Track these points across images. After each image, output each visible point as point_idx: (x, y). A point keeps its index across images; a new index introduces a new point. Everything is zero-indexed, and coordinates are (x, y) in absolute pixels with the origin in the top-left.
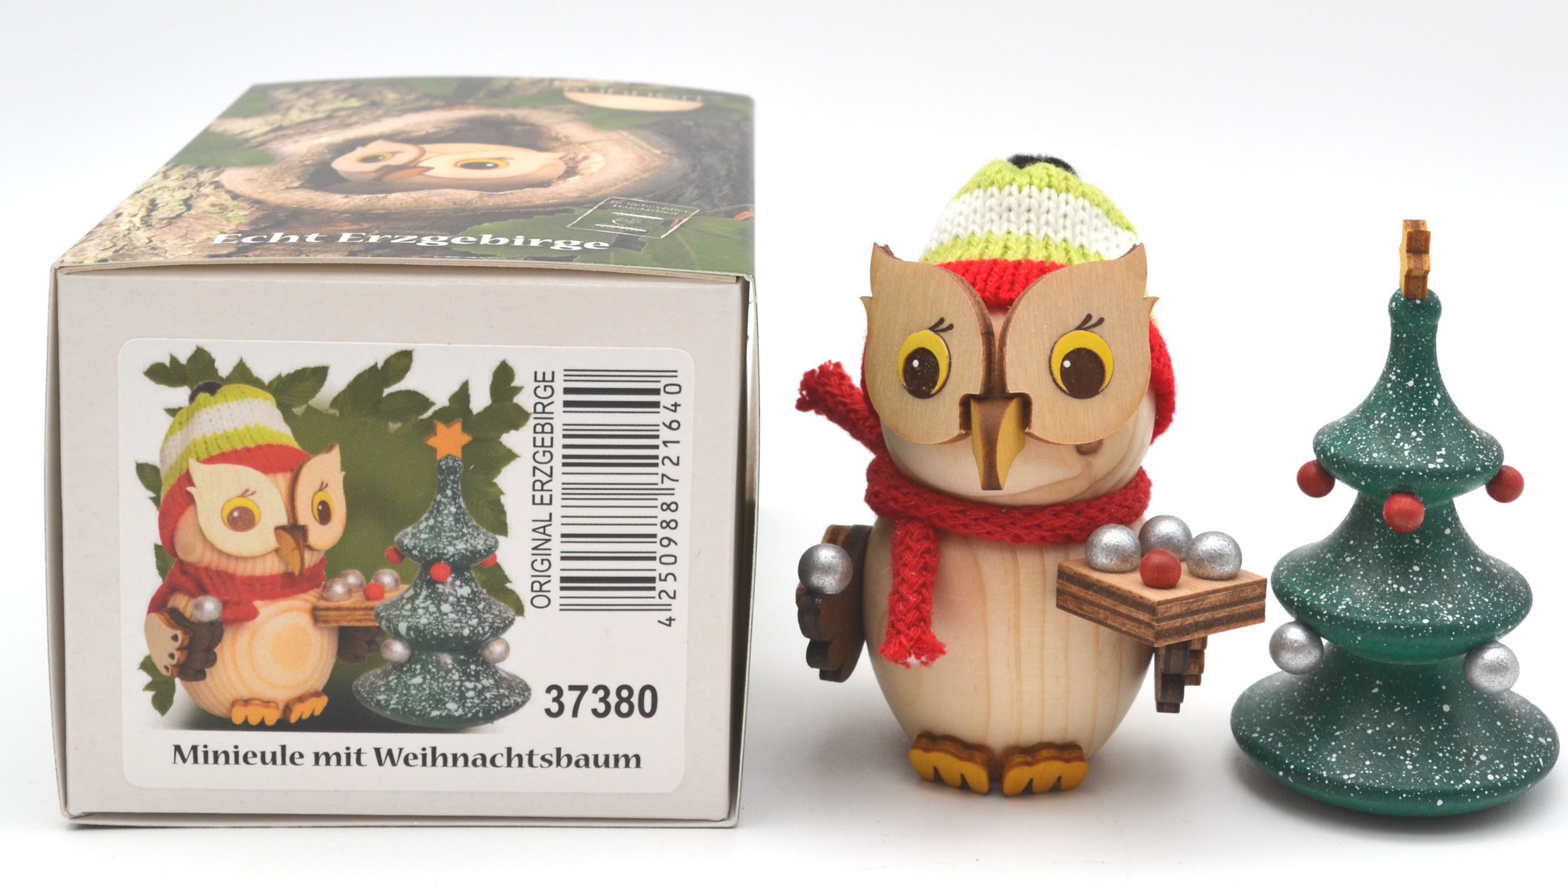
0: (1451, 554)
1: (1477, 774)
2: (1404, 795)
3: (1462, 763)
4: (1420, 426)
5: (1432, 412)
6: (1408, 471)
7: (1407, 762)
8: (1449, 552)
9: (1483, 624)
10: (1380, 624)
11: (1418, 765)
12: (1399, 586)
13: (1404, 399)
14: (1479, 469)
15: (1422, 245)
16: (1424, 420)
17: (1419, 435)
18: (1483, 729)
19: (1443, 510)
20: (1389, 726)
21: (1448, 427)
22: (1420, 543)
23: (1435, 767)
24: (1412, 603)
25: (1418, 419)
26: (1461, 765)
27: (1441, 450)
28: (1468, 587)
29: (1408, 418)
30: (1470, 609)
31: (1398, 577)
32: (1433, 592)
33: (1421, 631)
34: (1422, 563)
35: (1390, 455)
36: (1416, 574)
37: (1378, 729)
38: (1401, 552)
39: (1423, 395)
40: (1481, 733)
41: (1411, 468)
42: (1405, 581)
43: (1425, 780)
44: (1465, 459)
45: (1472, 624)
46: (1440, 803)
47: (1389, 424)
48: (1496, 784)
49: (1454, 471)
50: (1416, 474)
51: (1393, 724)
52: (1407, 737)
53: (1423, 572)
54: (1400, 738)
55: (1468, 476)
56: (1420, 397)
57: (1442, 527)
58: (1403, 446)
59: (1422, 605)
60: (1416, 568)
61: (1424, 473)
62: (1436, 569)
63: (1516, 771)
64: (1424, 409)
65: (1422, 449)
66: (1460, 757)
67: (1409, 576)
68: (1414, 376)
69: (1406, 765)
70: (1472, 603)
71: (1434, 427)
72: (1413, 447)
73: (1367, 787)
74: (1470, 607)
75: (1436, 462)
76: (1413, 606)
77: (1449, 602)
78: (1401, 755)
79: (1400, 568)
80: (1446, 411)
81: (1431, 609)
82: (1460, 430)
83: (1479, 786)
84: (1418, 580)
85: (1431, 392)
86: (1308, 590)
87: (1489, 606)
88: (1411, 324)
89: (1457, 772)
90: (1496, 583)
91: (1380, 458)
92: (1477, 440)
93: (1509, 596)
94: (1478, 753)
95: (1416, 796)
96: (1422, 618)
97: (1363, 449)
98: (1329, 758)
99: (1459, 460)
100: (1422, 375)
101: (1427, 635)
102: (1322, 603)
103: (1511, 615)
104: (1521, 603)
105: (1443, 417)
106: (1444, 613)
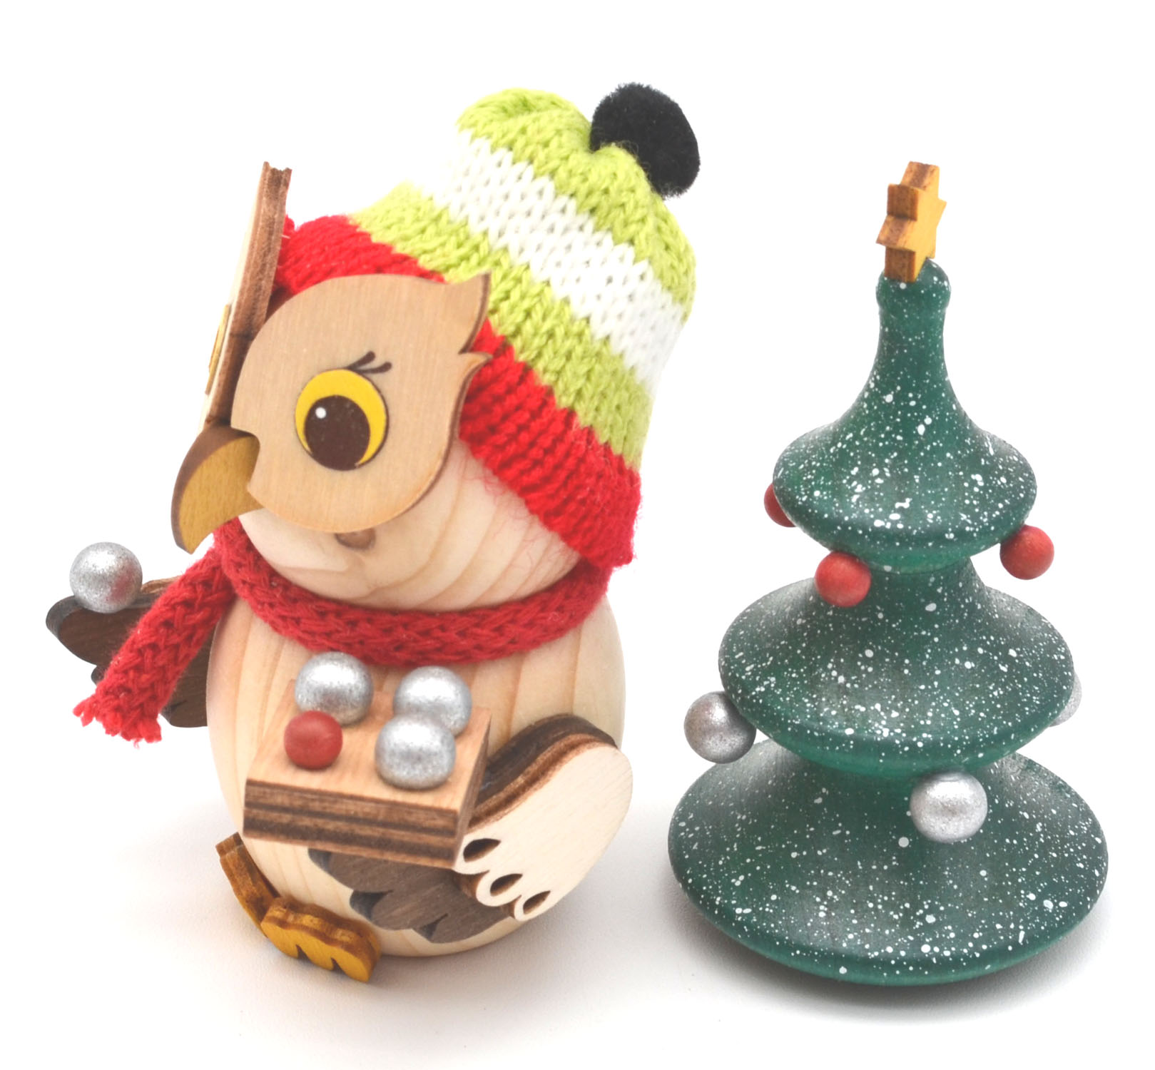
0: (927, 640)
1: (909, 941)
2: (798, 952)
3: (896, 922)
4: (887, 461)
5: (911, 443)
6: (845, 526)
7: (822, 907)
8: (926, 635)
9: (931, 747)
10: (792, 724)
11: (833, 914)
12: (839, 674)
13: (877, 418)
14: (952, 536)
15: (907, 208)
16: (895, 454)
17: (882, 475)
18: (951, 877)
19: (930, 577)
20: (819, 853)
21: (931, 469)
22: (884, 619)
23: (855, 922)
24: (845, 702)
25: (886, 451)
26: (892, 923)
27: (904, 501)
28: (936, 690)
29: (875, 448)
30: (922, 722)
31: (842, 660)
32: (881, 691)
33: (839, 744)
34: (880, 648)
35: (833, 497)
36: (866, 661)
37: (805, 853)
38: (856, 627)
39: (903, 417)
40: (945, 884)
41: (850, 523)
42: (850, 669)
43: (832, 937)
44: (934, 519)
45: (913, 746)
46: (843, 970)
47: (851, 451)
48: (929, 960)
49: (909, 534)
50: (854, 532)
51: (825, 851)
52: (836, 874)
53: (879, 656)
54: (826, 872)
55: (930, 544)
56: (898, 420)
57: (923, 600)
58: (855, 487)
59: (857, 707)
60: (869, 653)
61: (865, 532)
62: (897, 659)
63: (971, 945)
64: (899, 438)
65: (878, 495)
66: (896, 913)
67: (856, 662)
68: (894, 389)
69: (819, 911)
70: (930, 714)
71: (906, 466)
72: (867, 491)
73: (758, 930)
74: (924, 719)
75: (888, 518)
76: (843, 707)
77: (897, 709)
78: (817, 896)
79: (850, 649)
80: (934, 444)
81: (865, 717)
82: (950, 473)
83: (903, 959)
84: (866, 671)
85: (916, 414)
86: (741, 654)
87: (955, 723)
88: (893, 317)
89: (882, 934)
90: (991, 688)
91: (820, 500)
92: (976, 490)
93: (1000, 709)
94: (927, 912)
95: (813, 956)
96: (847, 727)
97: (809, 481)
98: (733, 881)
99: (925, 519)
100: (907, 388)
101: (847, 751)
102: (744, 677)
103: (985, 740)
104: (1015, 722)
105: (926, 452)
106: (880, 724)
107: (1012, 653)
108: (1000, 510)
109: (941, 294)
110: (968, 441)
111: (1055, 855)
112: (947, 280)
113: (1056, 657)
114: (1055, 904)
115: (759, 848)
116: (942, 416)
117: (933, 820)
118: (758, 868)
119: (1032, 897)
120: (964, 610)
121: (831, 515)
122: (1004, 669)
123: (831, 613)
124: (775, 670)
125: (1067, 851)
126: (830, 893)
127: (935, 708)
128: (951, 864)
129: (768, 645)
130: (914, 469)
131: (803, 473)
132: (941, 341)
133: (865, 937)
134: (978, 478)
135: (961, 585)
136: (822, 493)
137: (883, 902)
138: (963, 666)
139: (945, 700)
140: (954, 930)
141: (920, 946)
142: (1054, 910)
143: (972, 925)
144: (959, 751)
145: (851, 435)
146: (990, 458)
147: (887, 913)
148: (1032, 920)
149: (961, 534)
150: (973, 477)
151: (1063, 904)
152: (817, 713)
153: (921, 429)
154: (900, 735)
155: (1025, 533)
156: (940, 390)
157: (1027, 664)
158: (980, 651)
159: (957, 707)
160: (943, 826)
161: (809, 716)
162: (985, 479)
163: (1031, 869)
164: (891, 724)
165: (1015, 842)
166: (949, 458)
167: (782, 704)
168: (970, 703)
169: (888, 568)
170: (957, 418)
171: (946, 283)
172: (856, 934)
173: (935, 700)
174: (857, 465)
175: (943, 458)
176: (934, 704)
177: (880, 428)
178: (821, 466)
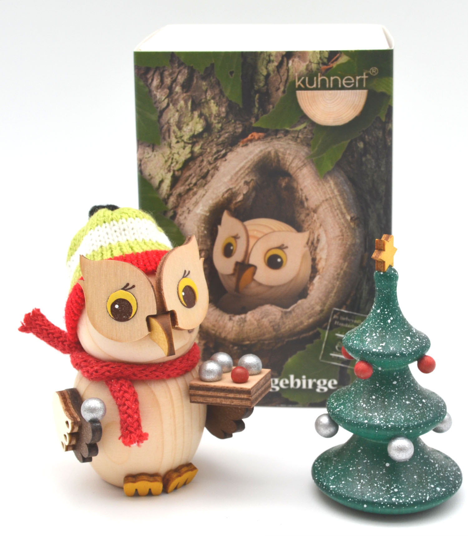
0: (393, 393)
1: (388, 497)
3: (384, 490)
4: (378, 331)
5: (386, 325)
6: (363, 351)
7: (359, 485)
8: (393, 392)
9: (393, 427)
10: (347, 419)
11: (363, 488)
12: (364, 404)
13: (375, 318)
14: (399, 354)
15: (382, 247)
16: (381, 329)
17: (376, 335)
18: (404, 477)
19: (394, 372)
21: (392, 334)
22: (379, 386)
23: (370, 490)
24: (365, 413)
25: (378, 328)
26: (383, 491)
27: (383, 343)
28: (396, 409)
29: (374, 327)
30: (391, 419)
31: (365, 400)
32: (377, 409)
33: (362, 425)
34: (377, 395)
35: (360, 342)
36: (373, 400)
37: (354, 468)
38: (370, 389)
39: (383, 317)
40: (402, 479)
41: (365, 350)
42: (367, 402)
43: (362, 495)
44: (393, 349)
45: (387, 426)
46: (365, 506)
47: (367, 328)
48: (395, 503)
49: (384, 354)
50: (366, 353)
51: (361, 467)
52: (364, 474)
53: (377, 398)
54: (361, 474)
55: (391, 357)
56: (382, 318)
57: (392, 380)
58: (367, 339)
59: (369, 414)
60: (374, 397)
61: (370, 353)
62: (383, 399)
63: (410, 499)
64: (382, 324)
65: (375, 342)
66: (384, 488)
67: (369, 400)
68: (380, 308)
69: (358, 486)
70: (394, 417)
71: (384, 332)
72: (371, 340)
73: (337, 493)
74: (391, 418)
75: (377, 348)
76: (364, 414)
77: (382, 415)
78: (358, 482)
79: (368, 396)
80: (394, 326)
81: (372, 417)
82: (399, 336)
83: (386, 502)
84: (372, 403)
85: (387, 316)
86: (333, 400)
87: (402, 420)
88: (379, 284)
89: (379, 494)
90: (415, 410)
91: (356, 344)
92: (408, 341)
93: (418, 417)
94: (395, 488)
95: (355, 501)
96: (365, 420)
97: (353, 339)
98: (330, 478)
99: (390, 349)
100: (384, 308)
101: (365, 428)
102: (333, 407)
103: (412, 426)
104: (423, 421)
105: (391, 328)
106: (376, 419)
107: (424, 401)
108: (416, 348)
109: (394, 276)
110: (406, 327)
111: (442, 474)
112: (397, 272)
113: (440, 405)
114: (441, 489)
115: (340, 467)
116: (397, 317)
117: (394, 452)
118: (339, 474)
119: (432, 486)
120: (406, 385)
121: (359, 347)
122: (420, 405)
123: (362, 385)
124: (343, 404)
125: (447, 474)
126: (362, 481)
127: (395, 415)
128: (404, 473)
129: (342, 397)
130: (386, 333)
131: (352, 336)
132: (396, 293)
133: (373, 495)
134: (409, 338)
135: (405, 376)
136: (357, 342)
137: (380, 484)
138: (406, 403)
139: (399, 413)
140: (404, 494)
141: (392, 498)
142: (440, 491)
143: (411, 493)
144: (403, 429)
145: (367, 324)
146: (414, 333)
147: (381, 488)
148: (432, 493)
149: (402, 354)
150: (407, 337)
151: (444, 489)
152: (356, 416)
153: (389, 321)
154: (383, 423)
155: (425, 357)
156: (396, 309)
157: (429, 405)
158: (412, 398)
159: (403, 415)
160: (398, 454)
161: (353, 417)
162: (411, 339)
163: (433, 477)
164: (380, 419)
165: (427, 468)
166: (399, 331)
167: (345, 414)
168: (408, 414)
169: (380, 369)
170: (402, 319)
171: (396, 273)
172: (370, 494)
173: (395, 413)
174: (368, 333)
175: (397, 331)
176: (395, 414)
177: (376, 321)
178: (357, 334)
